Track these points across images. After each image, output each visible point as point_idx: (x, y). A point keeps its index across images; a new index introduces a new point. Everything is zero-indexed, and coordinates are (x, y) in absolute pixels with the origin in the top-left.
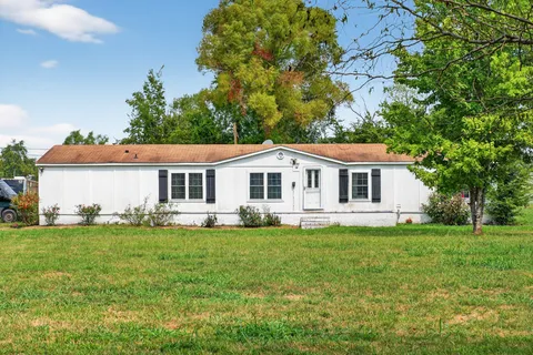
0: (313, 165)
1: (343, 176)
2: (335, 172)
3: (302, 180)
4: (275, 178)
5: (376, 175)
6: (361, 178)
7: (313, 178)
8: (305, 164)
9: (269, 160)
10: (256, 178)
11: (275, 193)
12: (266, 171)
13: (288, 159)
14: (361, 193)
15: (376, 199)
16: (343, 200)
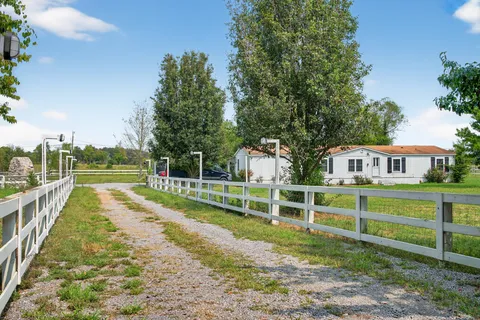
0: (376, 156)
1: (389, 160)
2: (386, 158)
3: (371, 163)
4: (360, 162)
5: (404, 160)
6: (397, 161)
7: (376, 162)
8: (373, 155)
9: (357, 153)
10: (351, 162)
11: (360, 169)
12: (355, 158)
13: (365, 152)
14: (397, 168)
15: (404, 171)
16: (389, 172)
